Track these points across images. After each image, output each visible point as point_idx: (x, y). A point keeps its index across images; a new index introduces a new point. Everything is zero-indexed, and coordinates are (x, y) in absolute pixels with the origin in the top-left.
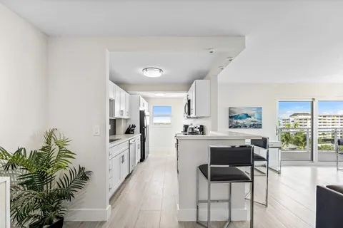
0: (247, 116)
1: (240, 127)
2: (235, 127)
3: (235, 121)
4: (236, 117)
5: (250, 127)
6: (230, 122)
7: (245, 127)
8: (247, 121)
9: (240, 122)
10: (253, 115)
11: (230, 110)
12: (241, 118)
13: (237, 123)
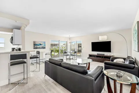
0: (41, 44)
1: (38, 48)
2: (36, 48)
3: (36, 46)
4: (36, 45)
5: (42, 48)
6: (34, 47)
7: (40, 48)
8: (40, 46)
9: (38, 46)
10: (43, 44)
11: (34, 42)
12: (38, 45)
13: (37, 47)
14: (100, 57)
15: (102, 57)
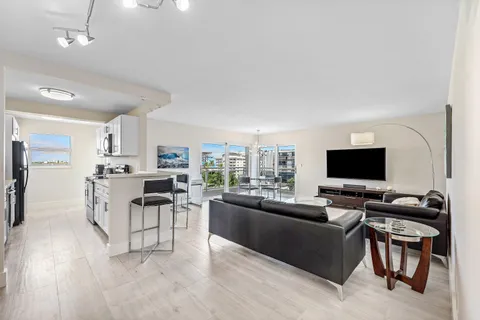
0: (176, 156)
1: (169, 167)
2: (164, 167)
3: (164, 160)
4: (164, 157)
5: (178, 166)
6: (159, 162)
7: (174, 166)
8: (175, 161)
9: (169, 161)
10: (181, 155)
11: (160, 149)
12: (169, 158)
13: (166, 162)
14: (352, 194)
15: (360, 195)
